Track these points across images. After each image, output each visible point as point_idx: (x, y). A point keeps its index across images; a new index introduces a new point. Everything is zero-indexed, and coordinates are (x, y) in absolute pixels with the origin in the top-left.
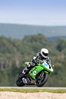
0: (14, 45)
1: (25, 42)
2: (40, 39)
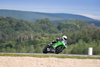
0: (30, 26)
1: (37, 24)
2: (47, 22)
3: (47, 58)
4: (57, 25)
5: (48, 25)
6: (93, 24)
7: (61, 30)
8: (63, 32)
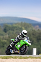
6: (37, 26)
8: (9, 34)
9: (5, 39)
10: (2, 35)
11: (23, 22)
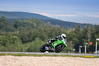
2: (3, 20)
3: (3, 57)
4: (13, 24)
5: (4, 23)
7: (18, 28)
8: (19, 31)
9: (16, 36)
10: (13, 31)
11: (35, 18)
